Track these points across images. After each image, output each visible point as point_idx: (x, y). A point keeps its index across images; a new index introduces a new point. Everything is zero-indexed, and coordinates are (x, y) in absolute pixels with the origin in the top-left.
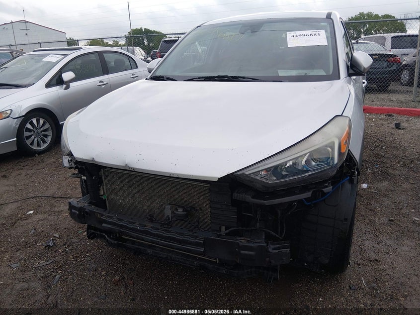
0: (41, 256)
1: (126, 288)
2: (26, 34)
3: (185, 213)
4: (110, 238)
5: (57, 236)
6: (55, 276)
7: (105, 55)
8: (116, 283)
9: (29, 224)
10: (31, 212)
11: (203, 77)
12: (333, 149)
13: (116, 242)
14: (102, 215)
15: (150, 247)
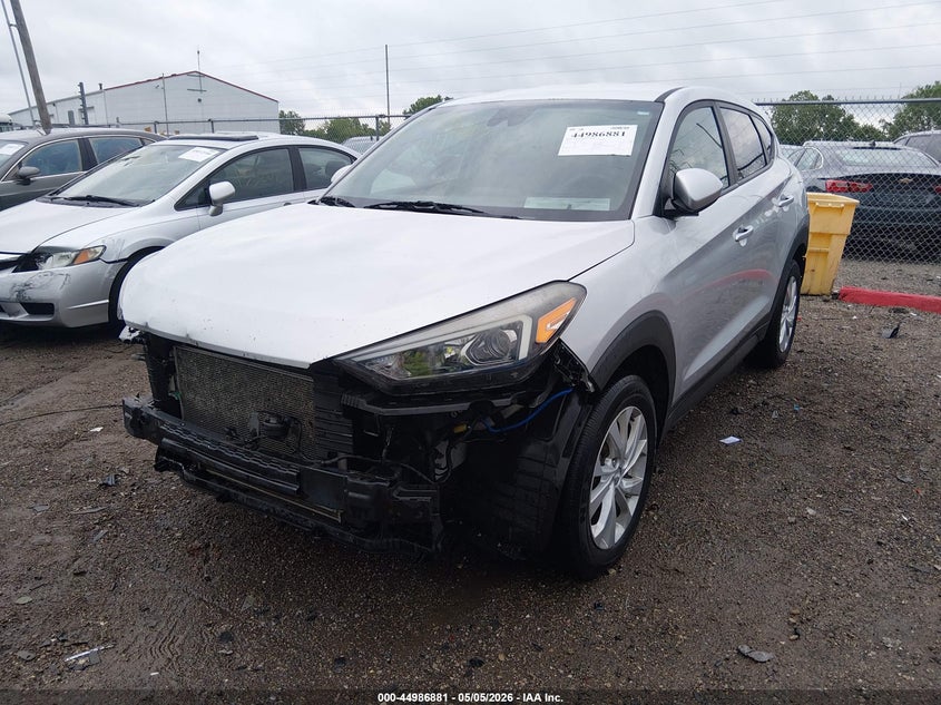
0: (88, 499)
1: (206, 561)
2: (200, 100)
3: (279, 425)
4: (188, 471)
5: (126, 470)
6: (99, 531)
7: (303, 153)
8: (192, 552)
9: (87, 447)
10: (98, 429)
11: (394, 203)
12: (519, 334)
13: (195, 478)
14: (163, 423)
15: (246, 490)
